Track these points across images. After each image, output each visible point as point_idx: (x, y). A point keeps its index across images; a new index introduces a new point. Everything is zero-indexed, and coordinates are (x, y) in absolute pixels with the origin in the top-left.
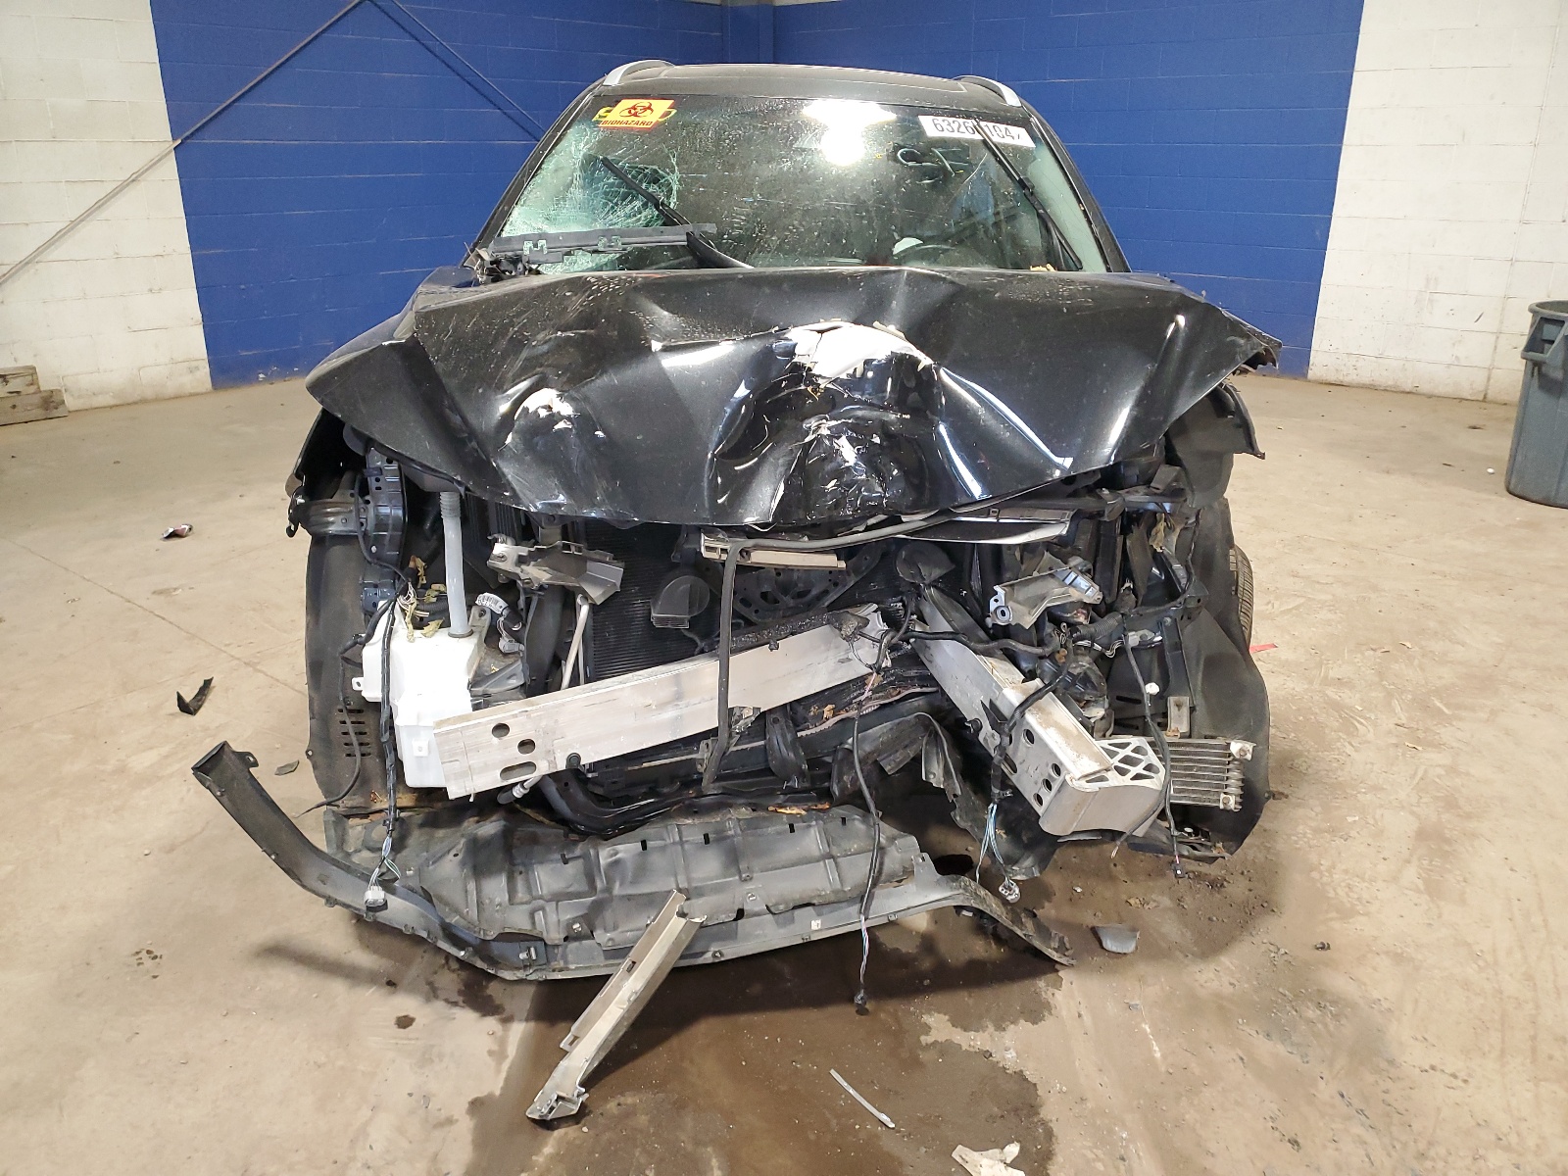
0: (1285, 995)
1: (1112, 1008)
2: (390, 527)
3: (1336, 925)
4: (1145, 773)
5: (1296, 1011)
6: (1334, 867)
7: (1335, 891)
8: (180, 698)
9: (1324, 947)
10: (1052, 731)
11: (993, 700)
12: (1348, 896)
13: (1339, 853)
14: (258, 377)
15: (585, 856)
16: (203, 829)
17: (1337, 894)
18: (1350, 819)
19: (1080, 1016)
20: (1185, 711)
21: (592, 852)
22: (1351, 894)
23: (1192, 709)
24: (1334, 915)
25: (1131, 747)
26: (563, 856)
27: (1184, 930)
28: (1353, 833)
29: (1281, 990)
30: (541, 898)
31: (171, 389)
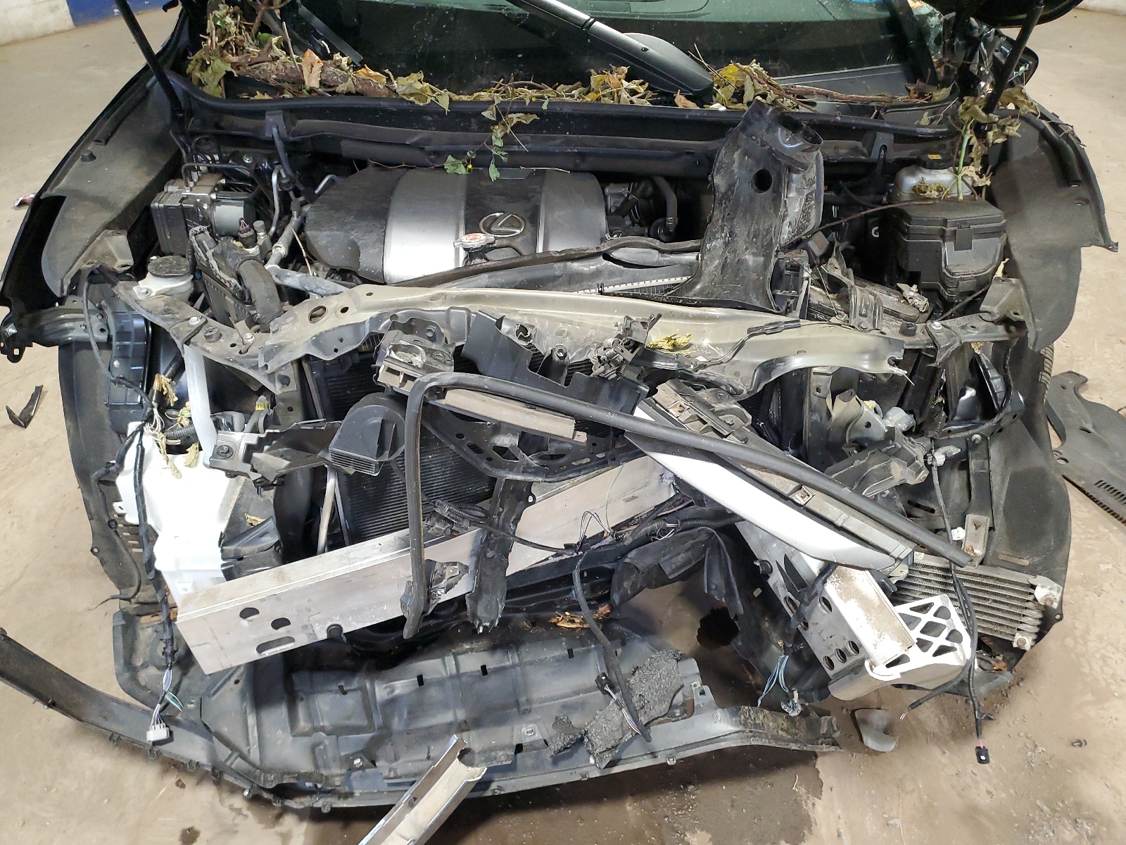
0: (1042, 811)
1: (871, 825)
2: (133, 335)
3: (1092, 711)
4: (948, 644)
5: (1053, 832)
6: (1087, 631)
7: (1090, 665)
8: (10, 412)
9: (1080, 743)
10: (853, 603)
11: (788, 556)
12: (1102, 671)
13: (1094, 613)
14: (113, 13)
15: (362, 689)
16: (21, 576)
17: (1091, 669)
18: (1103, 567)
19: (839, 835)
20: (983, 531)
21: (368, 685)
22: (1105, 668)
23: (992, 529)
24: (1089, 697)
25: (933, 610)
26: (341, 687)
27: (942, 717)
28: (1107, 586)
29: (1038, 803)
30: (322, 729)
31: (37, 28)
